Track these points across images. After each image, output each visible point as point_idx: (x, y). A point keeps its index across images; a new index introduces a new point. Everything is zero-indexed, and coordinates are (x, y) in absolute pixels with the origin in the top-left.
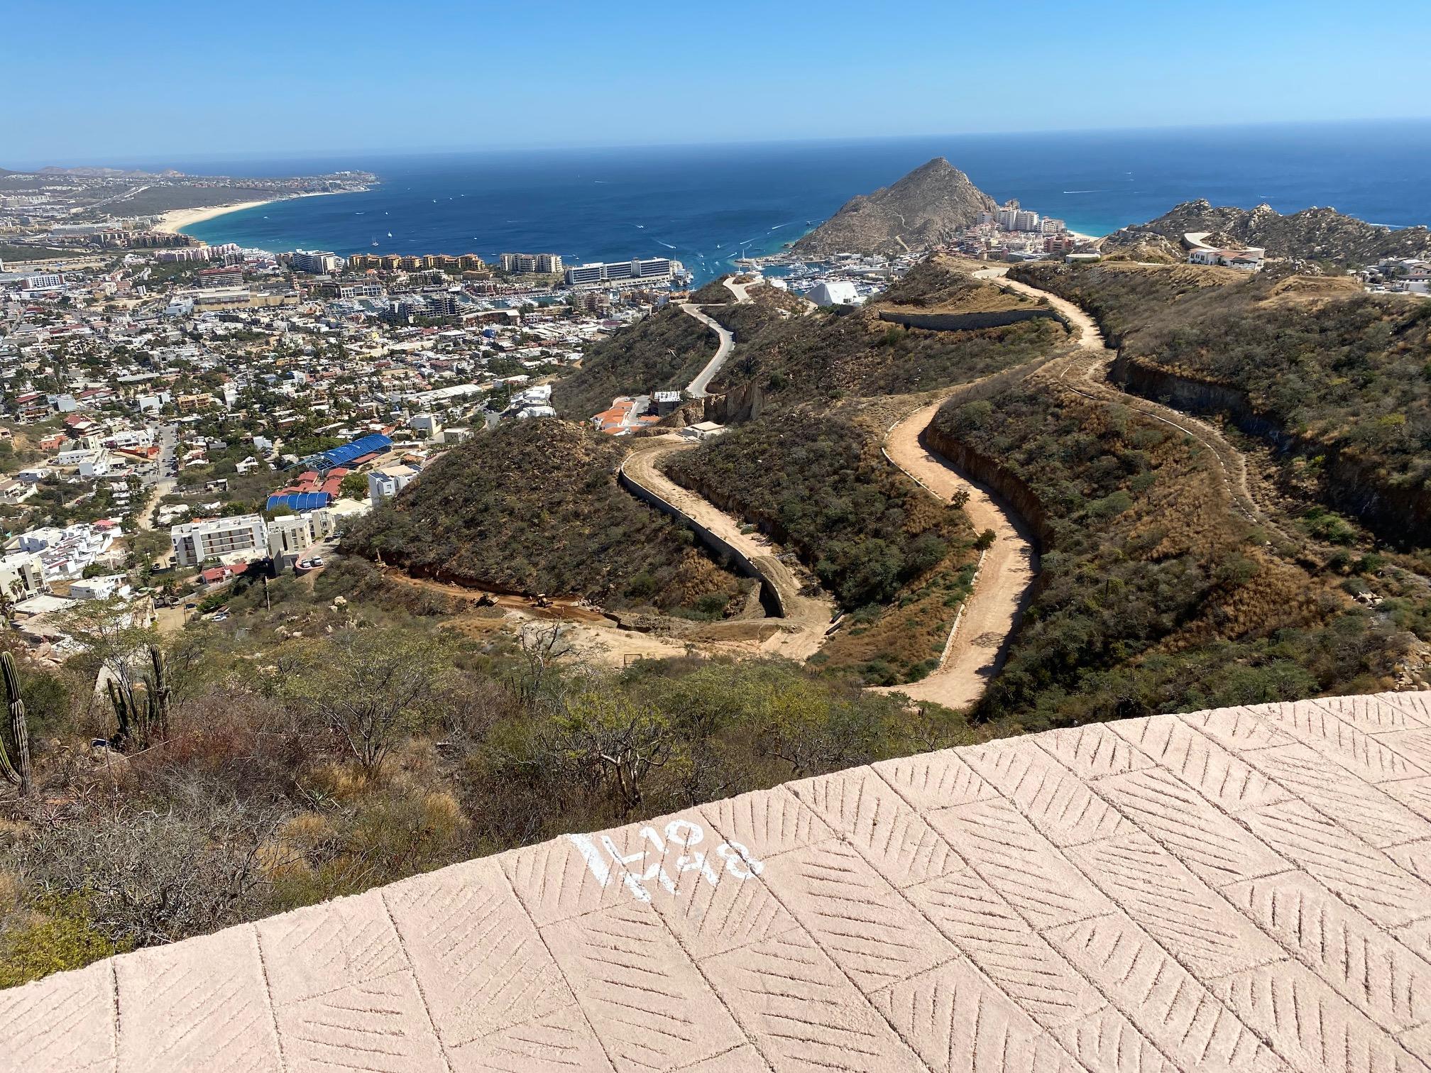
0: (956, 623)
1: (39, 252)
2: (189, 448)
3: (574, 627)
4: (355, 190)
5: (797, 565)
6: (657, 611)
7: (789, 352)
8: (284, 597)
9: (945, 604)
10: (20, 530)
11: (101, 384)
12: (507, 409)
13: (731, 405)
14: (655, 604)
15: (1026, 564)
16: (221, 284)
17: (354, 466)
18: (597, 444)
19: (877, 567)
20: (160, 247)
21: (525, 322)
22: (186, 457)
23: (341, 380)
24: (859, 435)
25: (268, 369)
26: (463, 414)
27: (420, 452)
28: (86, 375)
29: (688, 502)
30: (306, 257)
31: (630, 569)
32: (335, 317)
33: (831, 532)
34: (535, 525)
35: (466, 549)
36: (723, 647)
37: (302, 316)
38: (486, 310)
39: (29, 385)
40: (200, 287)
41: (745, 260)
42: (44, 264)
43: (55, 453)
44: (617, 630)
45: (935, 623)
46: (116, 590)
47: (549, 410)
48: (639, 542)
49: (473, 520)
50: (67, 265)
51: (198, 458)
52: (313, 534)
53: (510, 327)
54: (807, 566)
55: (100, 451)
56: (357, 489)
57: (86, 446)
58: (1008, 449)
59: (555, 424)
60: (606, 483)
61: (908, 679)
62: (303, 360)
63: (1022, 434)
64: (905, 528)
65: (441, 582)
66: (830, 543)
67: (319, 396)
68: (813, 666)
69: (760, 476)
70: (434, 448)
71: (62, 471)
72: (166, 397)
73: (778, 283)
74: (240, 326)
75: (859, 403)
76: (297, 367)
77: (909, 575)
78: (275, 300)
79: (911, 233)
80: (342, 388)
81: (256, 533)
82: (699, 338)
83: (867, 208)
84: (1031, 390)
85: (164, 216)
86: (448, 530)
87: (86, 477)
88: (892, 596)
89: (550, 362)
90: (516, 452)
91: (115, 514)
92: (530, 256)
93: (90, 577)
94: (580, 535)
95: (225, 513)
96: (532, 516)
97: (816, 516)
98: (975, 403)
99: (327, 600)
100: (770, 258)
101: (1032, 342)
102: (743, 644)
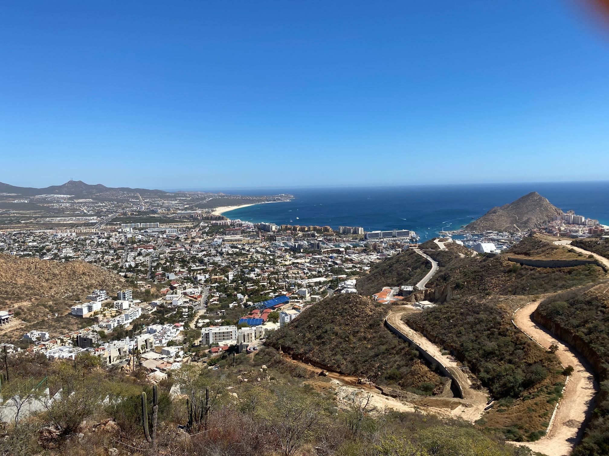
0: (554, 413)
1: (172, 221)
2: (213, 296)
3: (362, 391)
4: (285, 201)
5: (469, 373)
6: (400, 388)
7: (464, 272)
8: (241, 363)
9: (548, 402)
10: (148, 325)
11: (185, 270)
12: (337, 289)
13: (437, 294)
14: (399, 384)
15: (591, 386)
16: (233, 234)
17: (274, 309)
18: (376, 307)
19: (511, 379)
20: (213, 220)
21: (347, 253)
22: (211, 300)
23: (273, 273)
24: (500, 313)
25: (246, 267)
26: (319, 290)
27: (300, 304)
28: (180, 266)
29: (417, 337)
30: (265, 225)
31: (388, 366)
32: (273, 248)
33: (486, 358)
34: (346, 341)
35: (316, 349)
36: (433, 410)
37: (261, 247)
38: (331, 248)
39: (160, 269)
40: (225, 235)
41: (443, 232)
42: (173, 225)
43: (165, 295)
44: (382, 395)
45: (542, 412)
46: (178, 352)
47: (354, 290)
48: (393, 353)
49: (320, 336)
50: (180, 225)
51: (215, 301)
52: (255, 336)
53: (340, 255)
54: (475, 374)
55: (181, 295)
56: (274, 318)
57: (176, 293)
58: (578, 326)
59: (357, 297)
60: (379, 325)
61: (529, 440)
62: (259, 264)
63: (585, 319)
64: (525, 360)
65: (305, 363)
66: (486, 364)
67: (264, 279)
68: (478, 426)
69: (451, 328)
70: (306, 303)
71: (166, 302)
72: (207, 276)
73: (459, 242)
74: (238, 250)
75: (499, 298)
76: (257, 267)
77: (528, 384)
78: (251, 241)
79: (521, 223)
80: (273, 276)
81: (233, 334)
82: (422, 264)
83: (500, 212)
84: (588, 298)
85: (216, 209)
86: (310, 339)
87: (174, 306)
88: (519, 394)
89: (356, 270)
90: (340, 308)
91: (182, 321)
92: (351, 228)
93: (169, 346)
94: (366, 348)
95: (222, 324)
96: (345, 337)
97: (479, 350)
98: (559, 302)
99: (258, 366)
100: (455, 232)
101: (586, 275)
102: (443, 410)
